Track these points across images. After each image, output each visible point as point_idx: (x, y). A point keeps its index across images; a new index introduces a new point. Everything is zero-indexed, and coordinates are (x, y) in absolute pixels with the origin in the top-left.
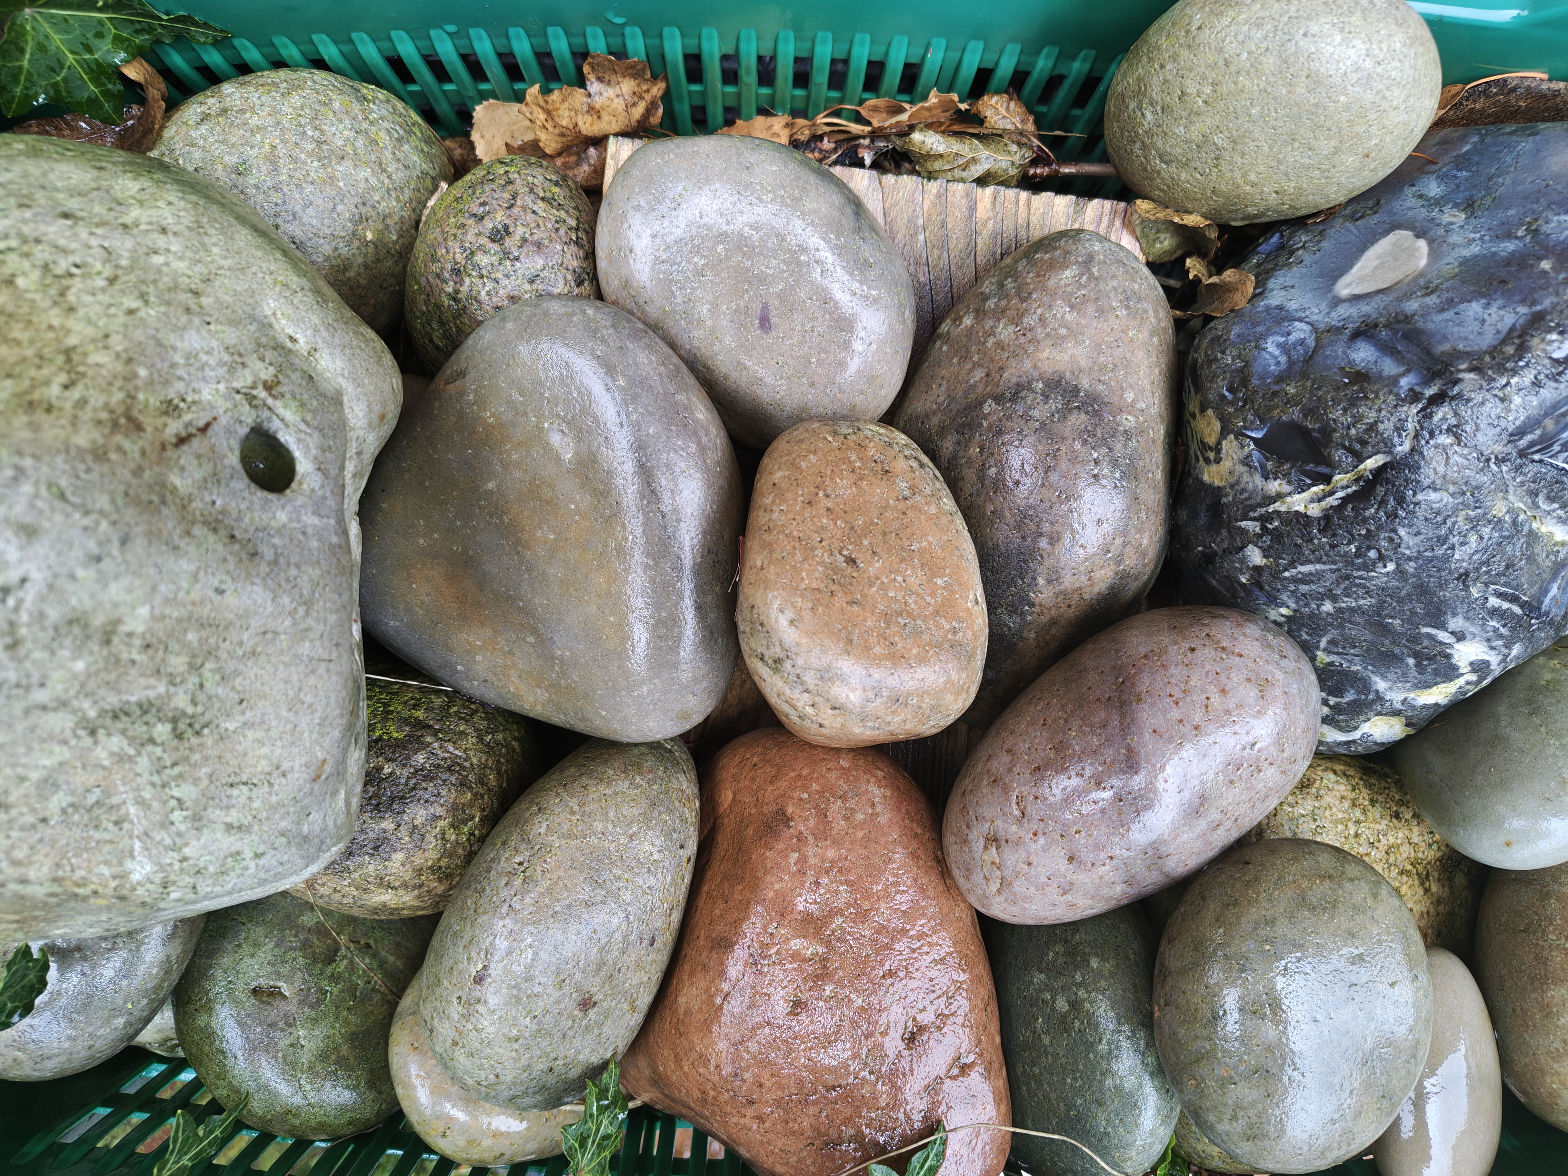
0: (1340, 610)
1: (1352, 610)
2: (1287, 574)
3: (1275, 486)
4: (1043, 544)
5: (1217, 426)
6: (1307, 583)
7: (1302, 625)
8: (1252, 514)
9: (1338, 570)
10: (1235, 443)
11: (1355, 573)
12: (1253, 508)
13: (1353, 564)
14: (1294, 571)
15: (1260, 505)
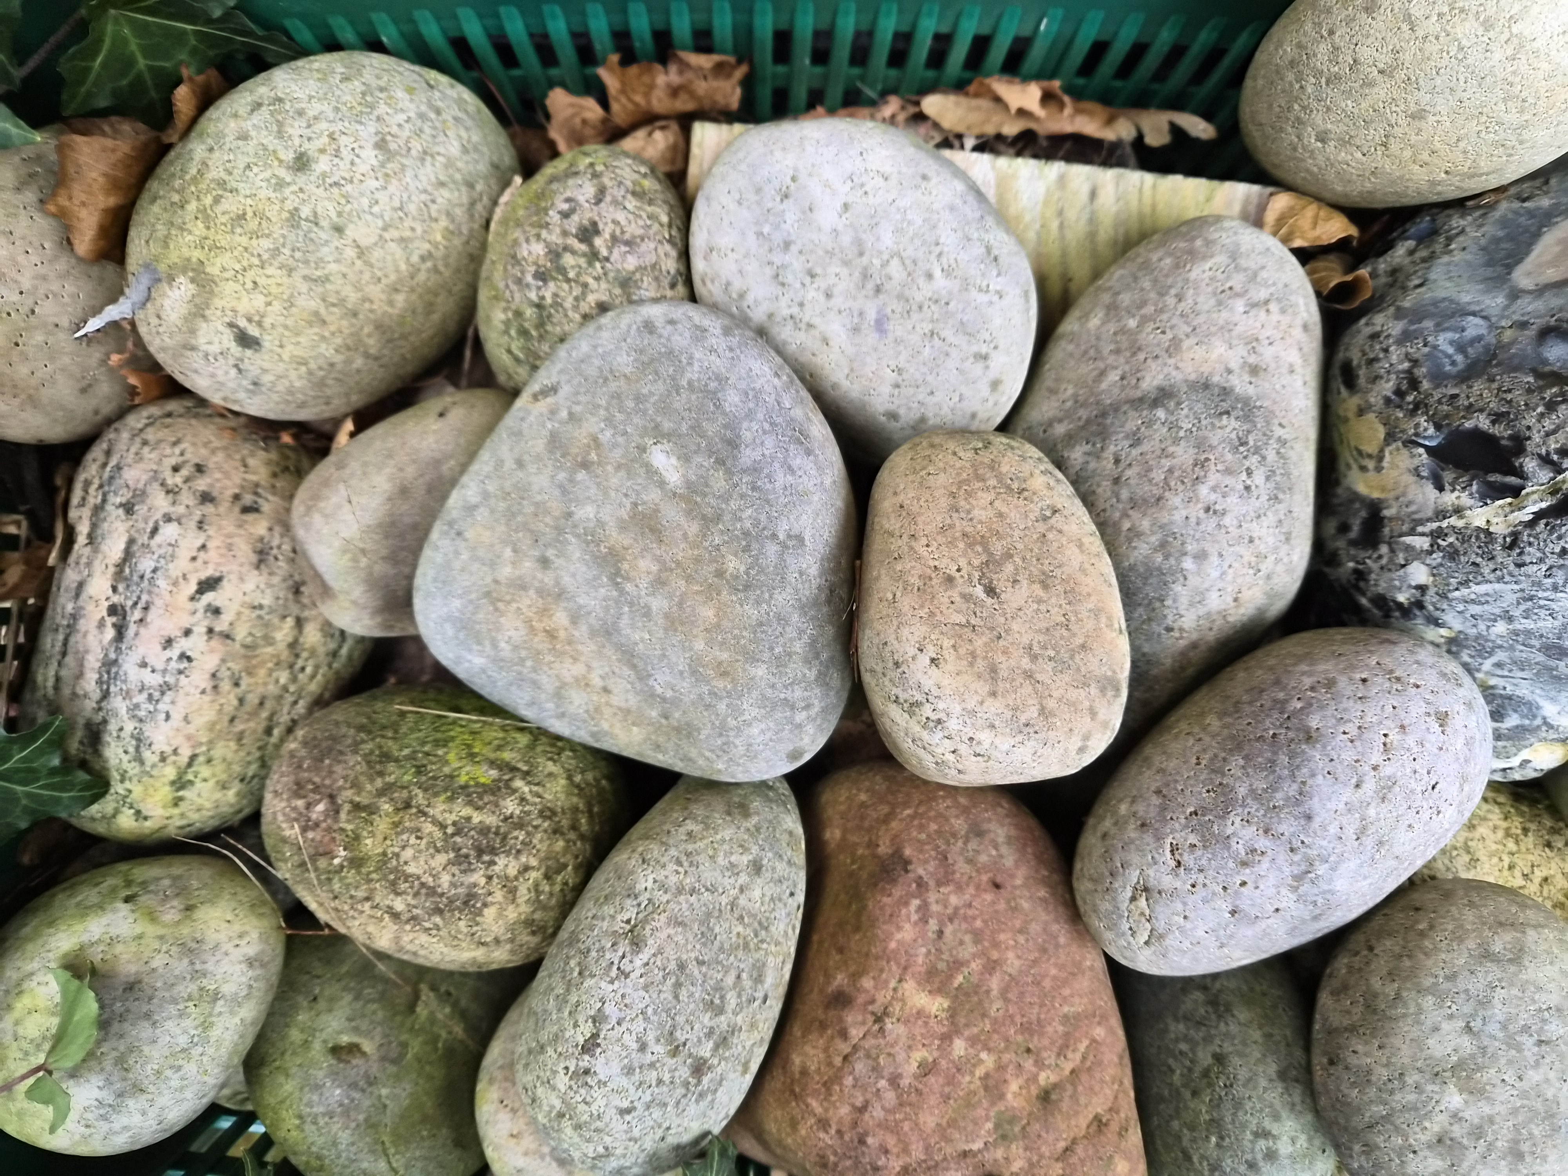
0: (1516, 633)
1: (1528, 633)
2: (1457, 593)
3: (1449, 498)
4: (1188, 564)
5: (1381, 432)
6: (1481, 603)
7: (1467, 647)
8: (1420, 529)
9: (1522, 590)
10: (1405, 452)
11: (1540, 594)
12: (1421, 522)
13: (1539, 584)
14: (1464, 591)
15: (1429, 520)
